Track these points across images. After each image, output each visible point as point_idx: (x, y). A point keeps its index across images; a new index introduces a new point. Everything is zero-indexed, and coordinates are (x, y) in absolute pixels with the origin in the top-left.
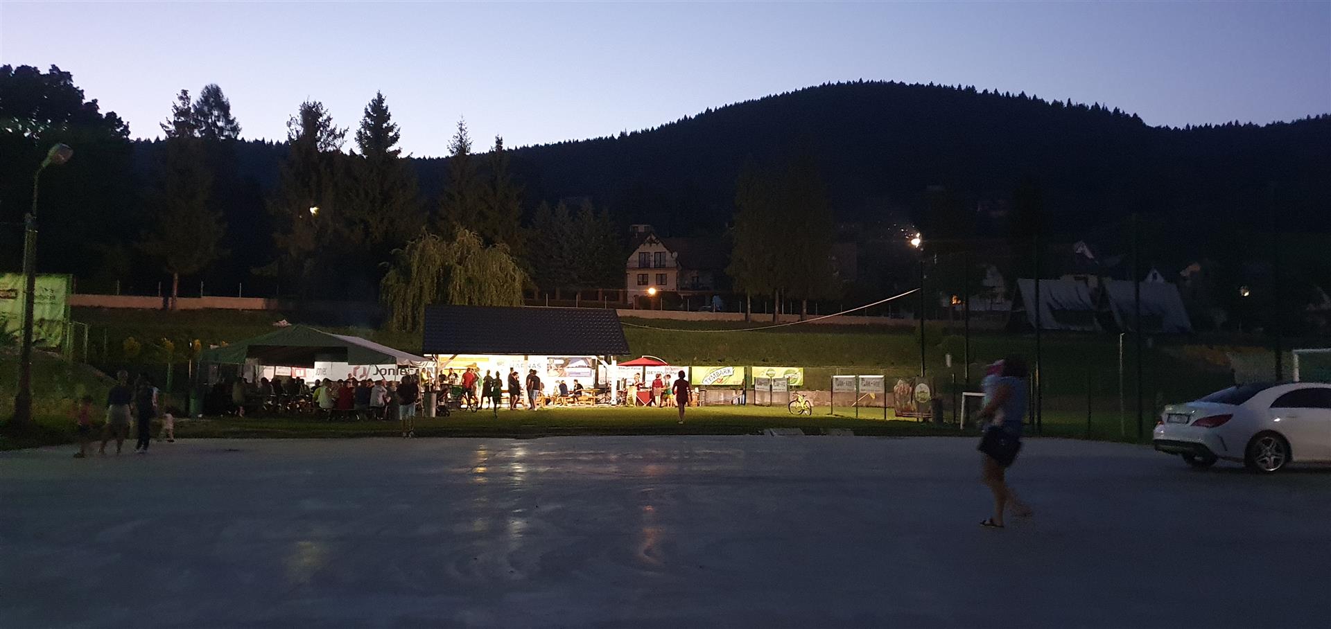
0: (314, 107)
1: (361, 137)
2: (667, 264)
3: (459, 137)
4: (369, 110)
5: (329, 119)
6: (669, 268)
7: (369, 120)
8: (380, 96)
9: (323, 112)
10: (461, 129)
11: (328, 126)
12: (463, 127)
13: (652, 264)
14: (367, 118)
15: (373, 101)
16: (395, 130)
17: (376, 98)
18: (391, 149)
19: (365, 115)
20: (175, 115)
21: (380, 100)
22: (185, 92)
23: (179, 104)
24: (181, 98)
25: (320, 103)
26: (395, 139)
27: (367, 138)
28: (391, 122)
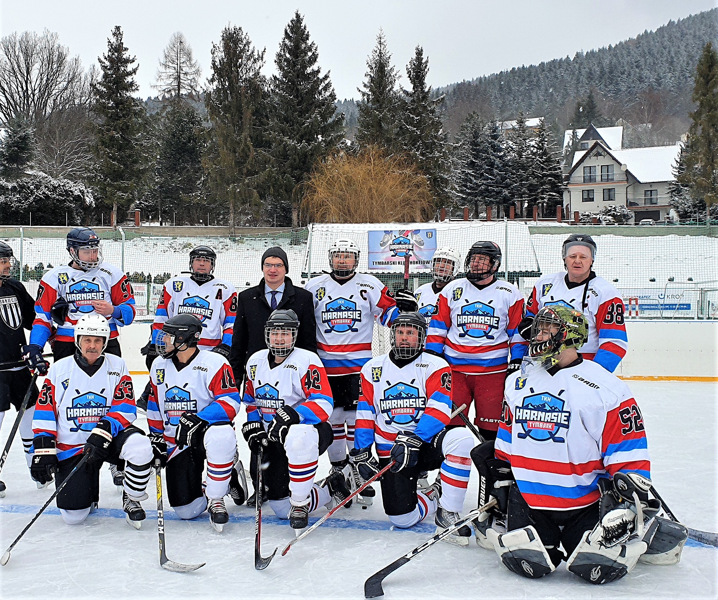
0: (235, 33)
1: (280, 60)
2: (616, 178)
3: (378, 51)
4: (288, 31)
5: (248, 43)
6: (619, 182)
7: (287, 41)
8: (298, 16)
9: (243, 36)
10: (380, 43)
11: (248, 51)
12: (382, 41)
13: (598, 179)
14: (286, 40)
15: (292, 21)
16: (313, 50)
17: (295, 18)
18: (309, 70)
19: (284, 36)
20: (110, 51)
21: (298, 19)
22: (118, 28)
23: (113, 40)
24: (114, 34)
25: (240, 29)
26: (314, 59)
27: (286, 60)
28: (309, 42)
